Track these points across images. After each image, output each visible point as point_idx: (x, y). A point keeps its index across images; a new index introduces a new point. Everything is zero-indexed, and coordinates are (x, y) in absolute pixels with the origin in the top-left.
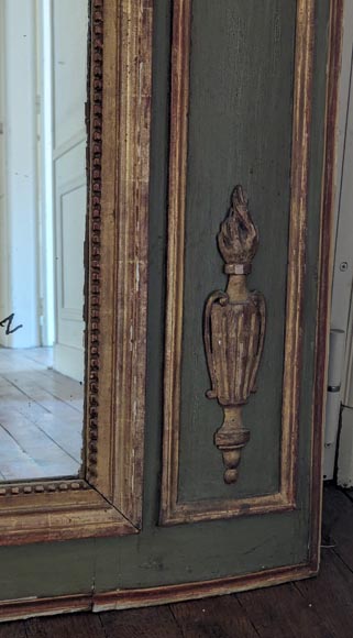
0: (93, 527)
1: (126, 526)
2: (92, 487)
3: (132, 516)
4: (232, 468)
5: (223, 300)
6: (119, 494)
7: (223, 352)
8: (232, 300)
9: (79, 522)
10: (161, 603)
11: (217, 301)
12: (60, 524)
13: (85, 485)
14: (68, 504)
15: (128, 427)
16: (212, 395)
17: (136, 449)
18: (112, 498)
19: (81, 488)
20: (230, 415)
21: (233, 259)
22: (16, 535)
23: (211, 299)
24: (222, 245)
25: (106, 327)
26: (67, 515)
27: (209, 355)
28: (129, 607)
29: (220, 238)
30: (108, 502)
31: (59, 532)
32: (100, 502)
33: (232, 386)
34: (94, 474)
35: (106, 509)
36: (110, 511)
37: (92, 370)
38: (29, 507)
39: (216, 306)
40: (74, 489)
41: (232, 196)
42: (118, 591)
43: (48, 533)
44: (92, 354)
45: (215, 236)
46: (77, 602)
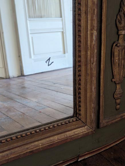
0: (81, 134)
1: (91, 131)
2: (80, 119)
3: (93, 128)
4: (119, 105)
5: (118, 45)
6: (88, 120)
7: (117, 65)
8: (121, 45)
9: (77, 133)
10: (97, 153)
11: (116, 45)
12: (71, 135)
13: (78, 119)
14: (73, 127)
15: (91, 96)
16: (114, 80)
17: (94, 103)
18: (86, 122)
19: (76, 120)
20: (118, 86)
21: (122, 29)
22: (57, 142)
23: (114, 45)
24: (118, 23)
25: (83, 59)
26: (73, 131)
27: (113, 66)
28: (89, 157)
29: (117, 21)
30: (85, 124)
31: (71, 138)
32: (82, 124)
33: (120, 76)
34: (80, 115)
35: (84, 126)
36: (86, 127)
37: (78, 76)
38: (60, 131)
39: (116, 47)
40: (74, 121)
41: (121, 3)
42: (86, 153)
43: (68, 139)
44: (78, 70)
45: (115, 20)
46: (74, 159)
